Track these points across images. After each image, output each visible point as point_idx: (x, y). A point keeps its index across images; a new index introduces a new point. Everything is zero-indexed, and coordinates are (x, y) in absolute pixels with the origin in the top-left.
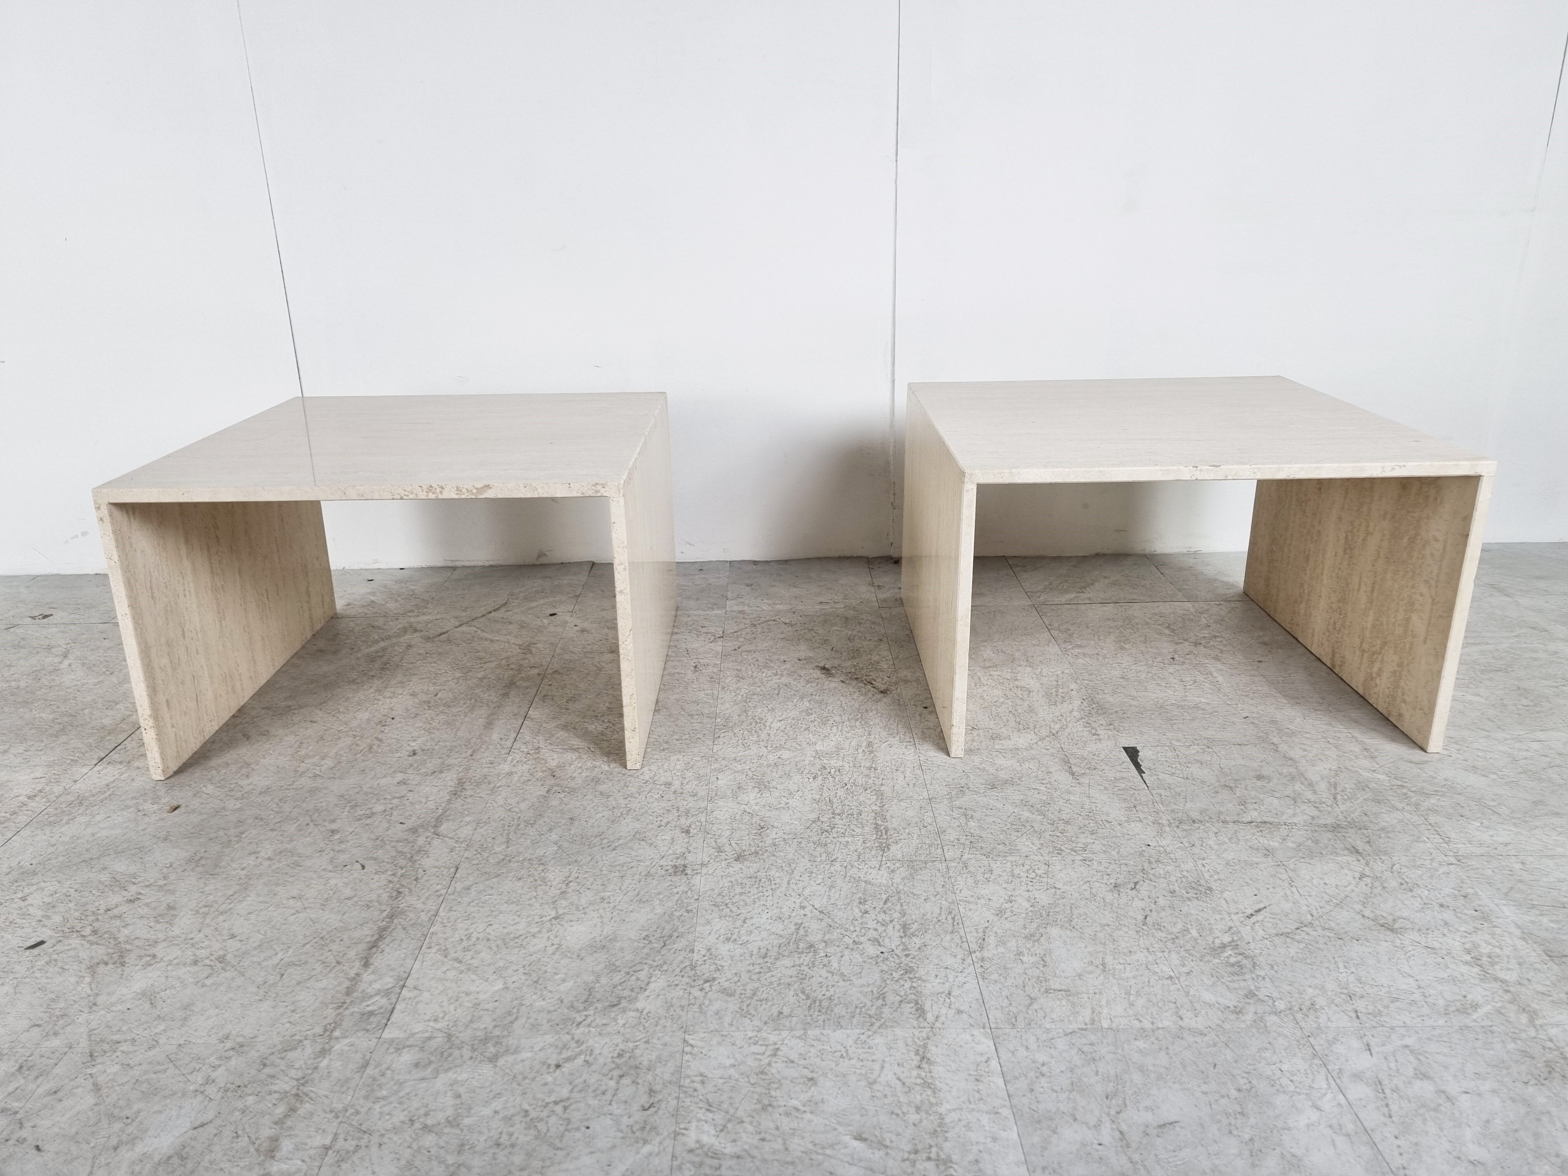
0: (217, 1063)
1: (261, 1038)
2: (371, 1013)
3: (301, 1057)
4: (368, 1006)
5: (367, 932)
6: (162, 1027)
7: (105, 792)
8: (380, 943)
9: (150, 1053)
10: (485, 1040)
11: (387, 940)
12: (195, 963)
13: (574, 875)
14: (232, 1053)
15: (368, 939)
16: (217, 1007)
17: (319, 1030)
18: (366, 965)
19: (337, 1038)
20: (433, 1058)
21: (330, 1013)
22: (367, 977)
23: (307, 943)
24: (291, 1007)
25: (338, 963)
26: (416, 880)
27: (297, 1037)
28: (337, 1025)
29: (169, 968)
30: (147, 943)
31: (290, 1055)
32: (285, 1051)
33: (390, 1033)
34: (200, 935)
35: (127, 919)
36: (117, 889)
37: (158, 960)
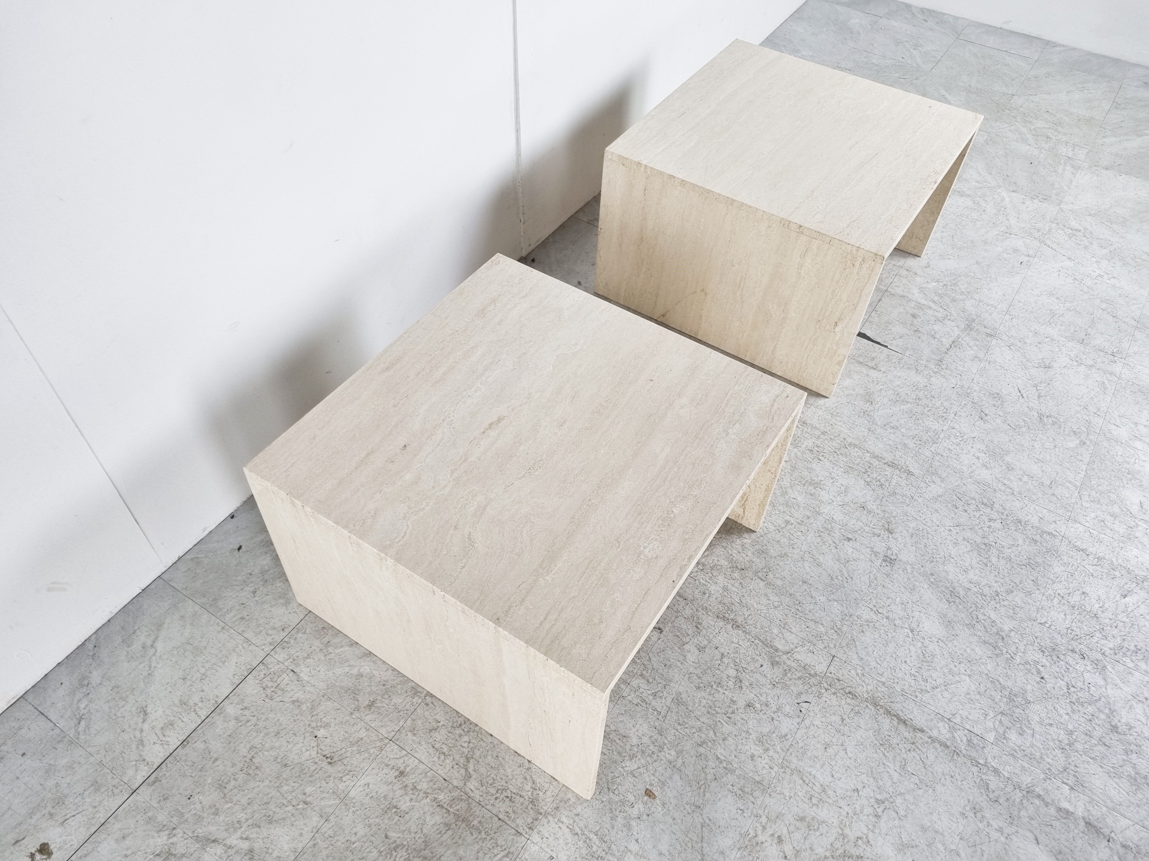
0: (985, 823)
1: (971, 798)
2: (969, 741)
3: (994, 782)
4: (962, 741)
5: (886, 722)
6: (940, 846)
8: (902, 718)
9: (963, 854)
10: (1011, 700)
11: (901, 714)
12: (877, 816)
14: (978, 815)
15: (895, 723)
16: (931, 814)
17: (975, 769)
18: (922, 731)
19: (986, 762)
20: (1018, 726)
21: (960, 760)
22: (935, 733)
23: (884, 754)
24: (947, 777)
25: (913, 743)
26: (839, 680)
27: (978, 781)
28: (972, 759)
29: (877, 831)
30: (841, 840)
31: (992, 786)
32: (987, 789)
33: (991, 737)
34: (846, 808)
35: (804, 847)
36: (758, 848)
37: (865, 837)
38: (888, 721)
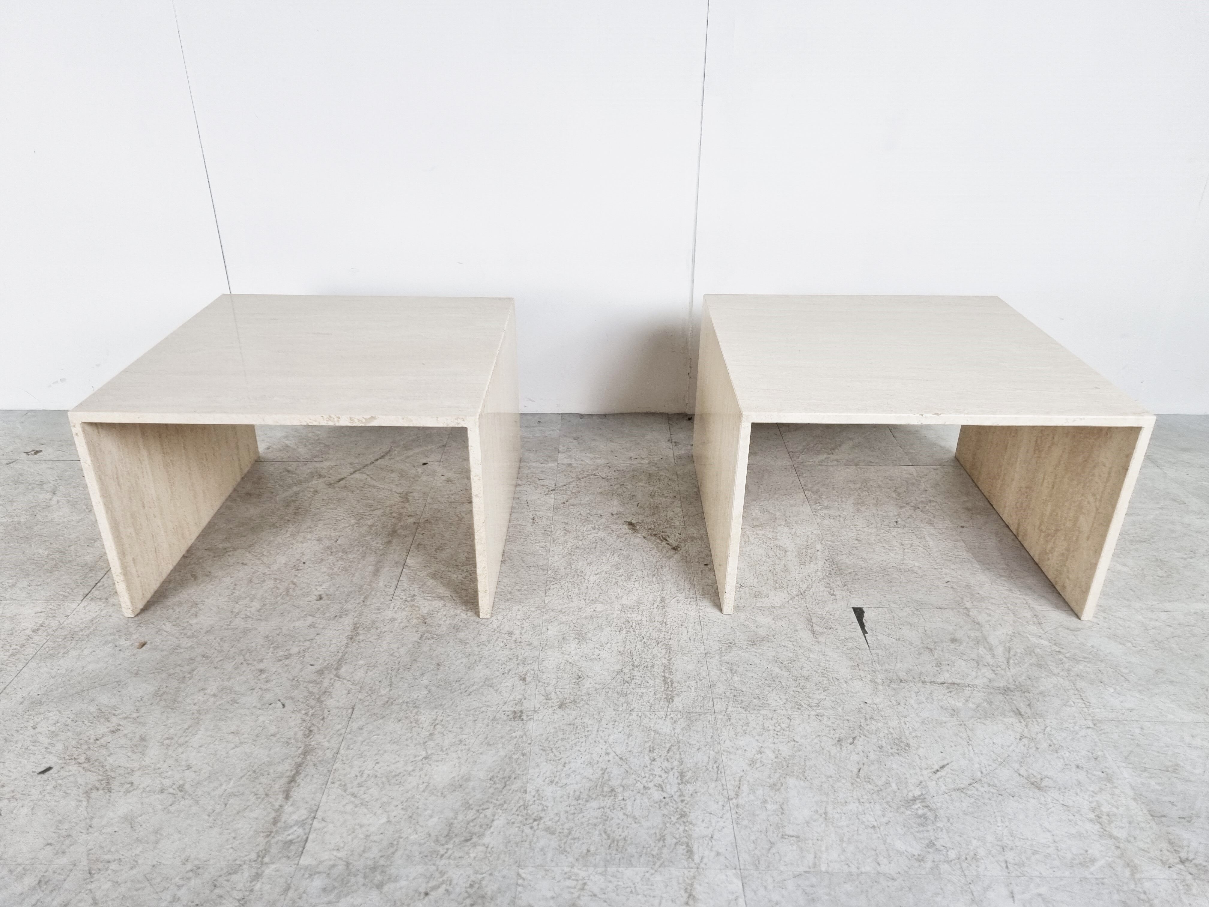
0: (181, 882)
1: (212, 862)
2: (291, 842)
3: (241, 879)
4: (289, 835)
5: (287, 767)
6: (140, 849)
7: (90, 627)
8: (297, 778)
9: (133, 872)
10: (374, 869)
11: (302, 775)
12: (162, 791)
13: (440, 718)
14: (191, 874)
15: (289, 774)
16: (179, 832)
17: (253, 856)
18: (287, 797)
19: (267, 864)
20: (336, 884)
21: (261, 840)
22: (288, 809)
23: (244, 776)
24: (233, 835)
25: (267, 795)
26: (323, 719)
27: (238, 862)
28: (266, 851)
29: (144, 795)
30: (126, 772)
31: (234, 878)
32: (230, 874)
33: (305, 861)
34: (165, 766)
35: (111, 749)
36: (102, 720)
37: (135, 787)
38: (288, 767)
